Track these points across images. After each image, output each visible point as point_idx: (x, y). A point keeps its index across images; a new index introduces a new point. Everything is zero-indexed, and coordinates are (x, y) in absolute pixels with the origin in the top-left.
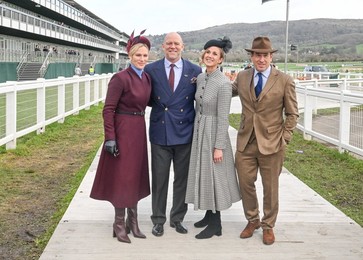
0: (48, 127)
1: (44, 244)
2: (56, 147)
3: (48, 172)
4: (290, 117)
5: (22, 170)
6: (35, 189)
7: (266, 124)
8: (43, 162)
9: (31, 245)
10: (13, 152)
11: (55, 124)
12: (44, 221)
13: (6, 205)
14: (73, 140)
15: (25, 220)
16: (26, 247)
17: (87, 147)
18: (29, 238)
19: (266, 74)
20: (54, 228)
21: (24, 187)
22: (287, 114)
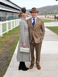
0: (9, 31)
1: (10, 60)
2: (11, 36)
3: (10, 42)
4: (43, 32)
5: (4, 41)
6: (7, 46)
7: (36, 34)
8: (8, 40)
9: (7, 60)
10: (2, 37)
11: (10, 30)
12: (10, 54)
13: (1, 50)
14: (15, 34)
15: (6, 54)
16: (7, 61)
17: (18, 35)
18: (7, 58)
19: (36, 19)
20: (12, 56)
21: (5, 46)
22: (42, 31)
